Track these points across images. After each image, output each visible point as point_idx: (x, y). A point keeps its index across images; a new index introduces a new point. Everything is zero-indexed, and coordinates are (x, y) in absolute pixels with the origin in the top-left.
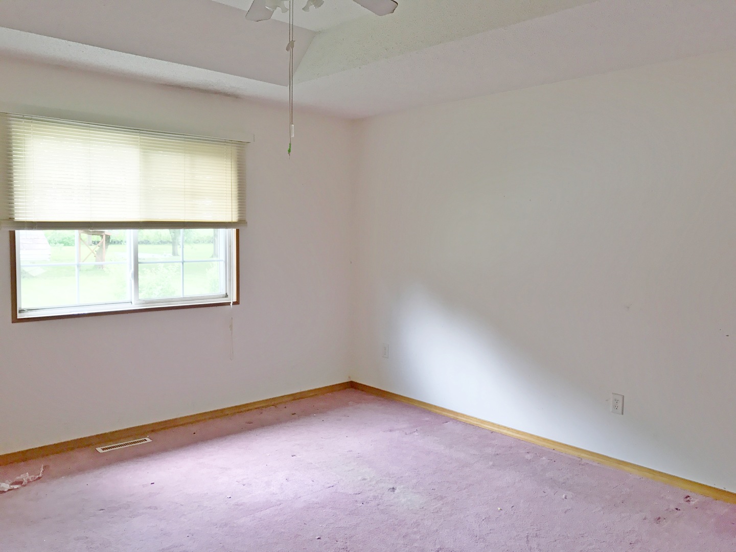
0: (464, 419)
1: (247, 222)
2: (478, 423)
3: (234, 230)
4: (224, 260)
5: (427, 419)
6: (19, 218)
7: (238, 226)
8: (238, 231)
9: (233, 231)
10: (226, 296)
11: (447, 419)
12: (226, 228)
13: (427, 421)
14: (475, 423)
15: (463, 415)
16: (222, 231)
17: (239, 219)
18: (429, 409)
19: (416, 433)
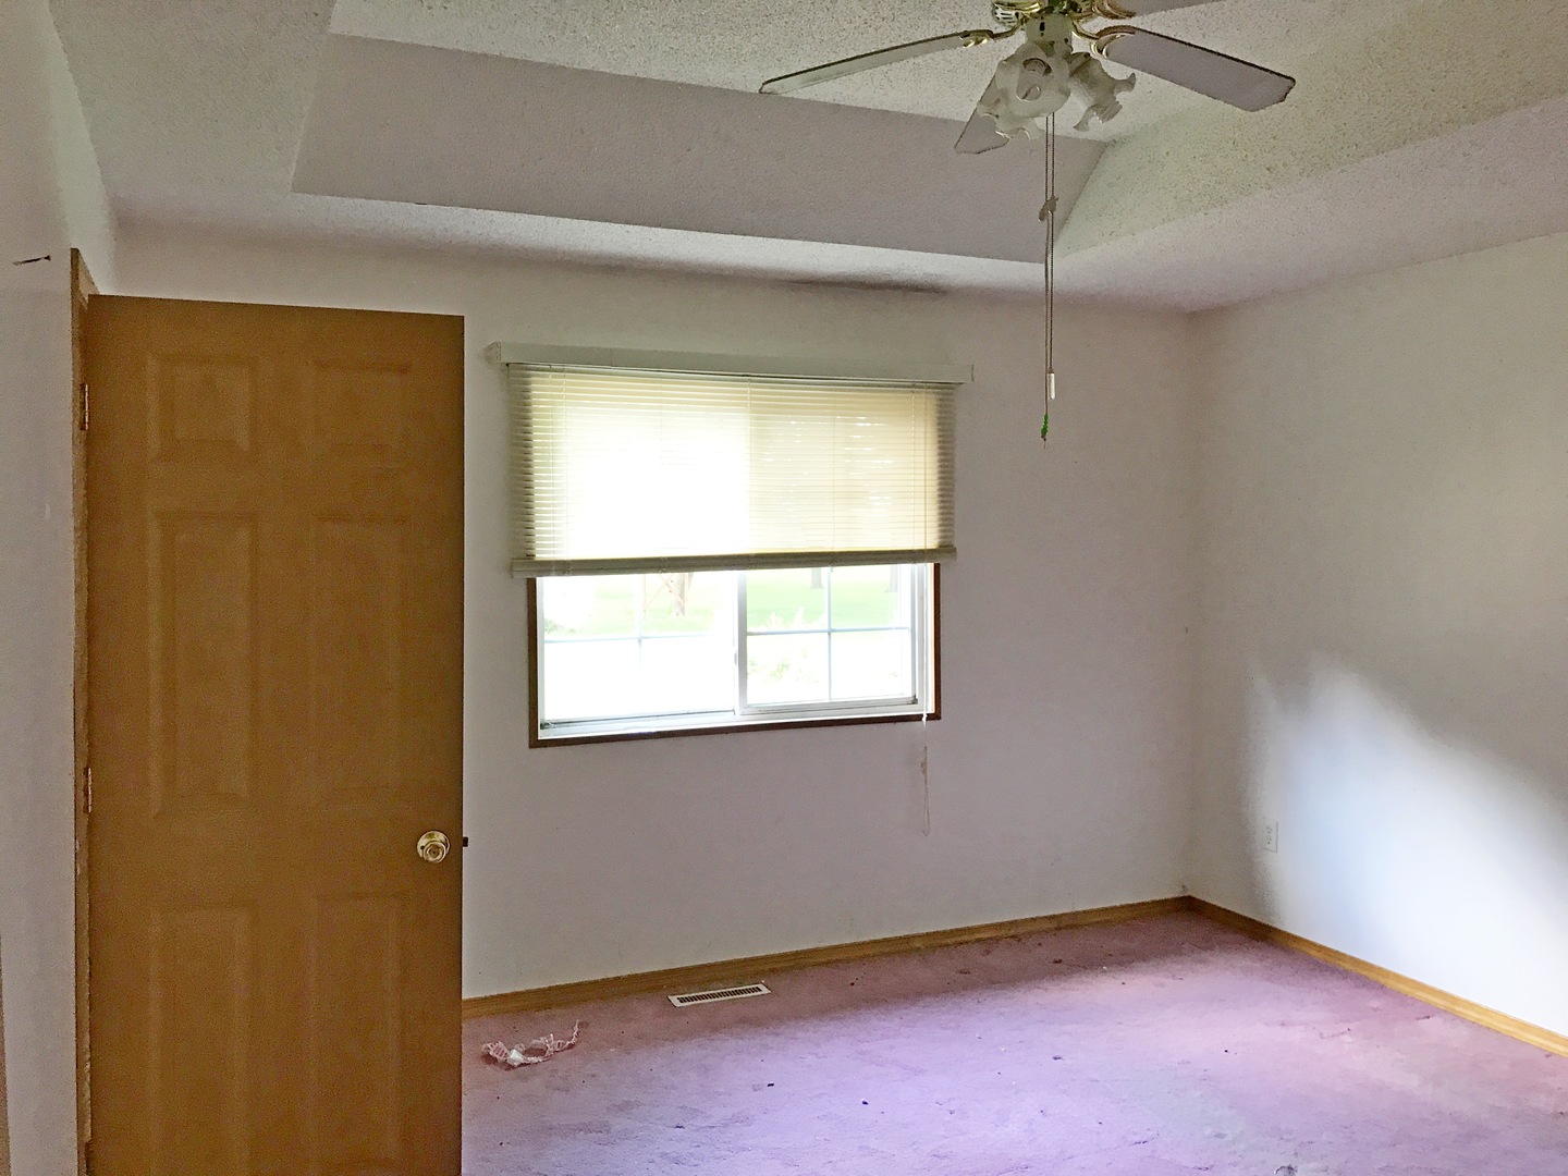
0: (1472, 1015)
1: (955, 549)
2: (1511, 1029)
3: (930, 566)
4: (910, 627)
5: (1375, 1004)
6: (542, 554)
7: (940, 556)
9: (928, 568)
10: (915, 701)
11: (1429, 1012)
12: (915, 562)
13: (1375, 1010)
14: (1503, 1027)
15: (1472, 1006)
16: (905, 569)
17: (940, 543)
18: (1382, 981)
19: (1347, 1038)
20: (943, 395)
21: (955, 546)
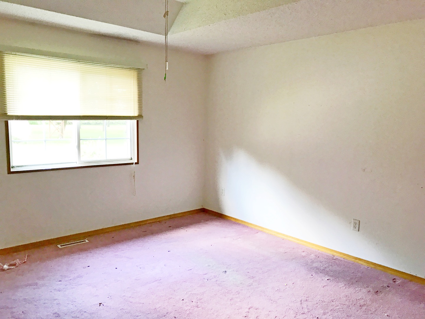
0: (267, 231)
4: (130, 138)
5: (246, 231)
6: (10, 113)
7: (138, 118)
8: (138, 122)
9: (135, 122)
10: (131, 159)
11: (258, 231)
12: (131, 120)
14: (274, 234)
18: (248, 225)
19: (239, 239)
20: (139, 72)
21: (143, 115)
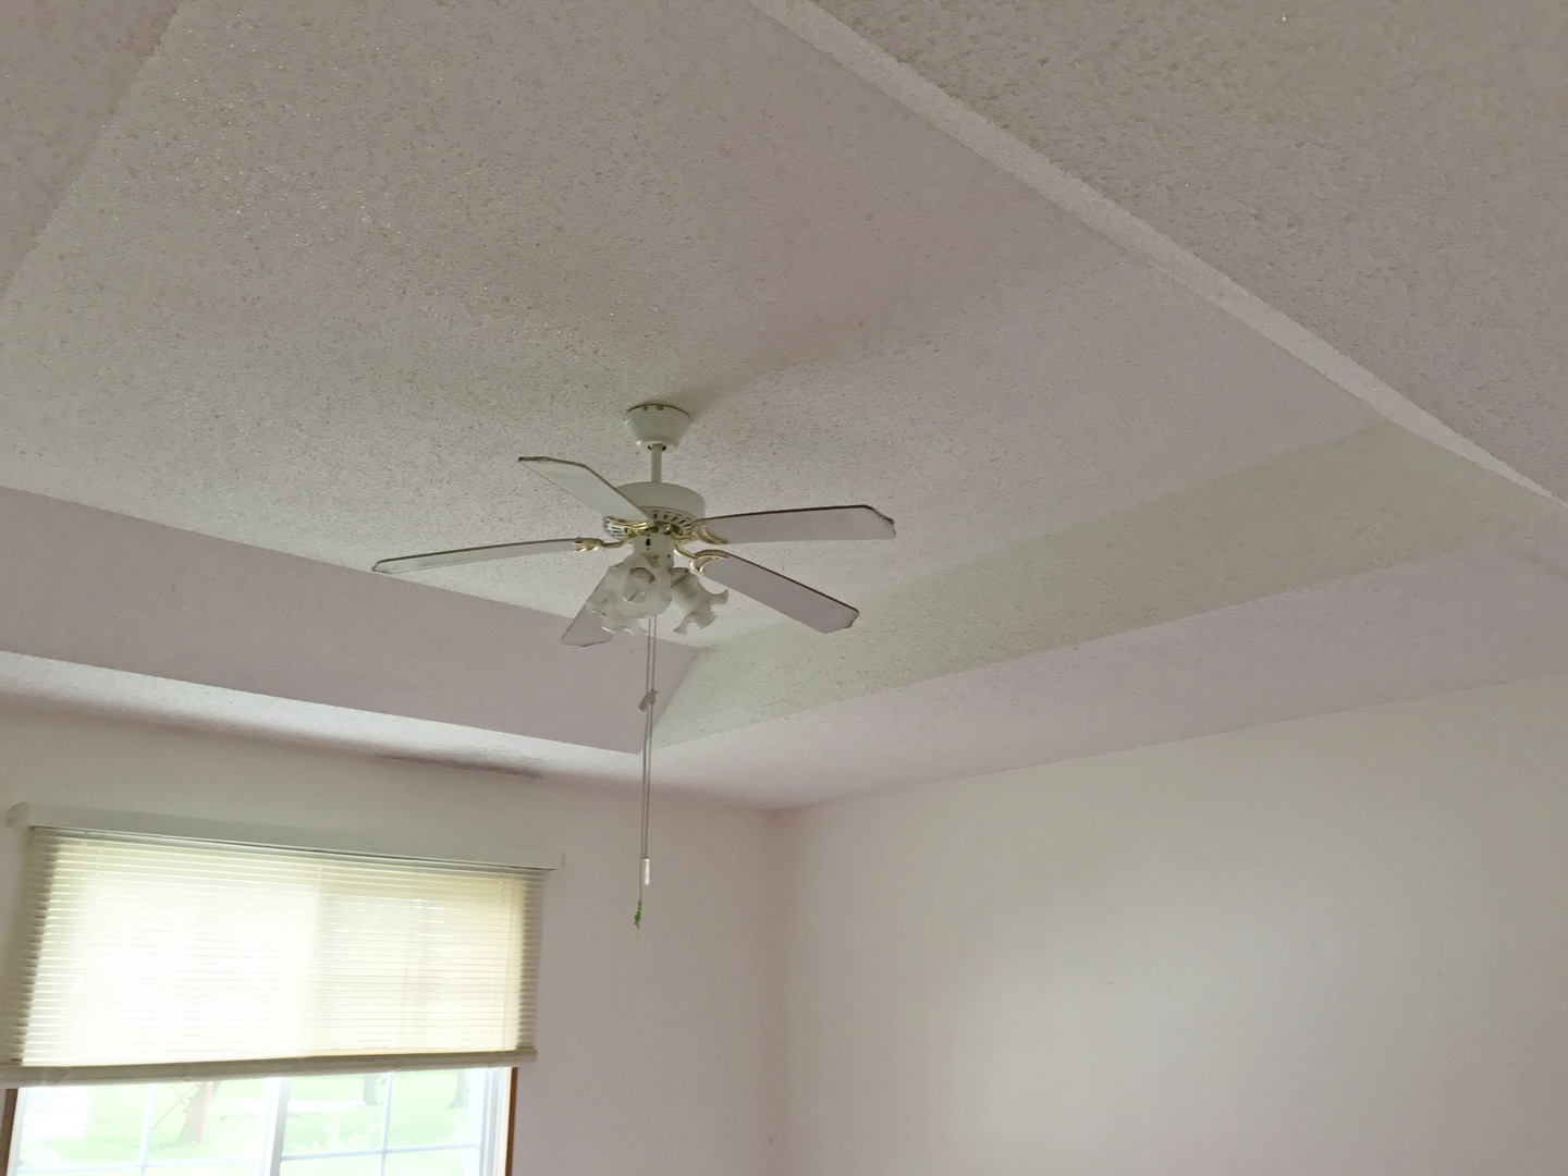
1: (536, 1051)
3: (507, 1071)
6: (30, 1059)
7: (519, 1059)
8: (515, 1072)
12: (489, 1067)
16: (477, 1075)
17: (520, 1043)
20: (532, 880)
21: (536, 1047)
